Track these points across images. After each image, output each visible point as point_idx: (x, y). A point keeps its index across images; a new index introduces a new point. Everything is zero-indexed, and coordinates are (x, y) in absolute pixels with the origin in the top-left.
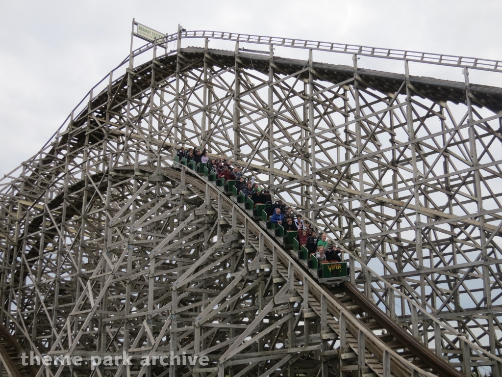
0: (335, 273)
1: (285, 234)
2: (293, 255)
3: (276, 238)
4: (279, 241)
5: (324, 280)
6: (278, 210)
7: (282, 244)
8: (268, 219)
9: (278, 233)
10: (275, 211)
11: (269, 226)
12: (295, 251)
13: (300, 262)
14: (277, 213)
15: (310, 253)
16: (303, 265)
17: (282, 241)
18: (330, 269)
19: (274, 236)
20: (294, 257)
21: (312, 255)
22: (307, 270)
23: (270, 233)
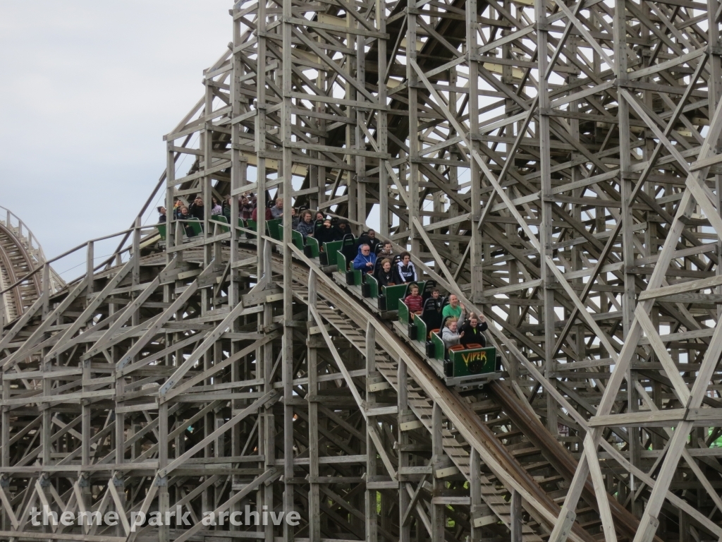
0: (476, 367)
1: (380, 292)
2: (397, 332)
3: (364, 301)
4: (370, 306)
5: (457, 380)
6: (364, 248)
7: (377, 311)
8: (348, 266)
9: (368, 292)
10: (360, 250)
11: (351, 280)
12: (402, 324)
13: (411, 345)
14: (363, 253)
15: (429, 329)
16: (416, 350)
17: (376, 305)
18: (466, 361)
19: (360, 298)
20: (400, 335)
21: (433, 334)
22: (425, 360)
23: (354, 293)
